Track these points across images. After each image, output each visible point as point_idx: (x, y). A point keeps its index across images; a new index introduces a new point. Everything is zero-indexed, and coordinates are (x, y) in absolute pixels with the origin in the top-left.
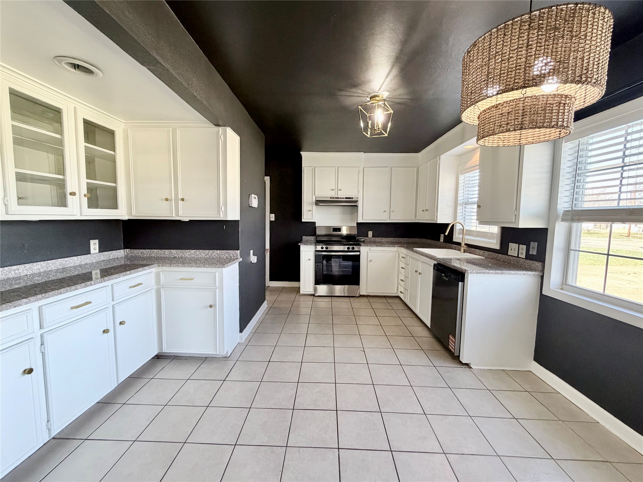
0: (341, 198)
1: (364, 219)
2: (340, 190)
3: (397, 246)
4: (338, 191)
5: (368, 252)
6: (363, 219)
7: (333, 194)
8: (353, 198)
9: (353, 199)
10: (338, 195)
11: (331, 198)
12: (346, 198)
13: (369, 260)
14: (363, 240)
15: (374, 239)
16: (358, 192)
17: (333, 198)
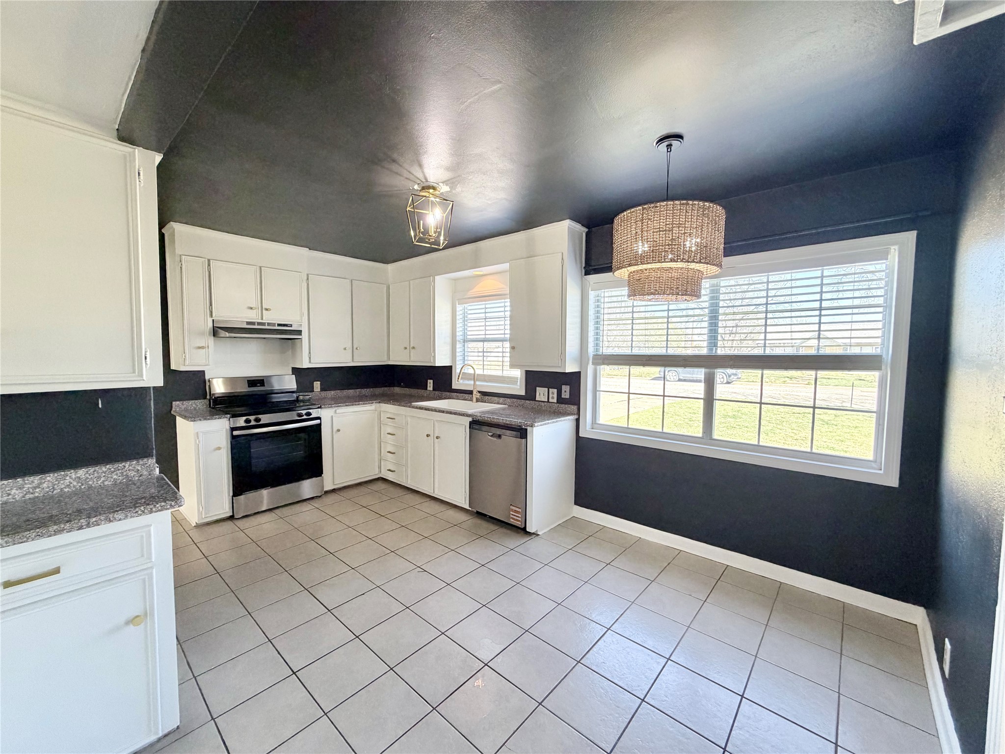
0: (269, 324)
1: (312, 362)
2: (267, 310)
3: (376, 403)
4: (264, 311)
5: (332, 417)
6: (310, 362)
7: (253, 316)
8: (291, 325)
9: (291, 327)
10: (262, 319)
11: (248, 323)
12: (279, 325)
13: (335, 429)
14: (308, 397)
15: (324, 394)
16: (302, 315)
17: (253, 323)
